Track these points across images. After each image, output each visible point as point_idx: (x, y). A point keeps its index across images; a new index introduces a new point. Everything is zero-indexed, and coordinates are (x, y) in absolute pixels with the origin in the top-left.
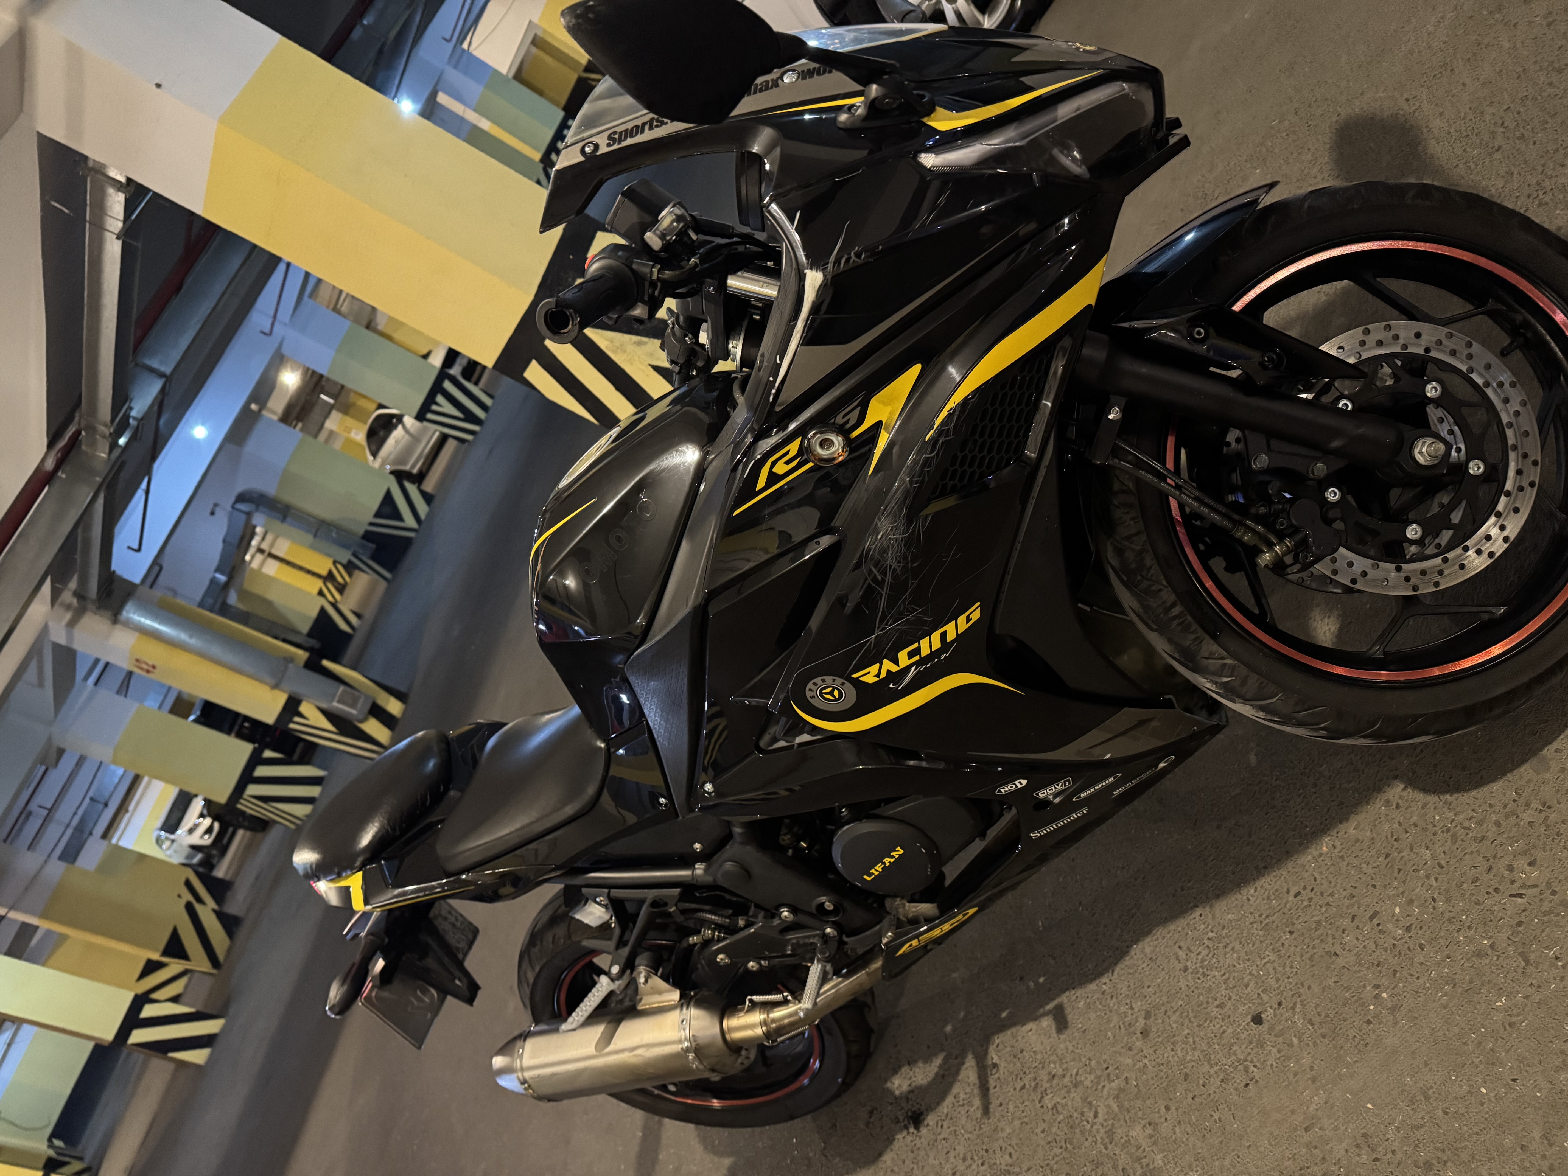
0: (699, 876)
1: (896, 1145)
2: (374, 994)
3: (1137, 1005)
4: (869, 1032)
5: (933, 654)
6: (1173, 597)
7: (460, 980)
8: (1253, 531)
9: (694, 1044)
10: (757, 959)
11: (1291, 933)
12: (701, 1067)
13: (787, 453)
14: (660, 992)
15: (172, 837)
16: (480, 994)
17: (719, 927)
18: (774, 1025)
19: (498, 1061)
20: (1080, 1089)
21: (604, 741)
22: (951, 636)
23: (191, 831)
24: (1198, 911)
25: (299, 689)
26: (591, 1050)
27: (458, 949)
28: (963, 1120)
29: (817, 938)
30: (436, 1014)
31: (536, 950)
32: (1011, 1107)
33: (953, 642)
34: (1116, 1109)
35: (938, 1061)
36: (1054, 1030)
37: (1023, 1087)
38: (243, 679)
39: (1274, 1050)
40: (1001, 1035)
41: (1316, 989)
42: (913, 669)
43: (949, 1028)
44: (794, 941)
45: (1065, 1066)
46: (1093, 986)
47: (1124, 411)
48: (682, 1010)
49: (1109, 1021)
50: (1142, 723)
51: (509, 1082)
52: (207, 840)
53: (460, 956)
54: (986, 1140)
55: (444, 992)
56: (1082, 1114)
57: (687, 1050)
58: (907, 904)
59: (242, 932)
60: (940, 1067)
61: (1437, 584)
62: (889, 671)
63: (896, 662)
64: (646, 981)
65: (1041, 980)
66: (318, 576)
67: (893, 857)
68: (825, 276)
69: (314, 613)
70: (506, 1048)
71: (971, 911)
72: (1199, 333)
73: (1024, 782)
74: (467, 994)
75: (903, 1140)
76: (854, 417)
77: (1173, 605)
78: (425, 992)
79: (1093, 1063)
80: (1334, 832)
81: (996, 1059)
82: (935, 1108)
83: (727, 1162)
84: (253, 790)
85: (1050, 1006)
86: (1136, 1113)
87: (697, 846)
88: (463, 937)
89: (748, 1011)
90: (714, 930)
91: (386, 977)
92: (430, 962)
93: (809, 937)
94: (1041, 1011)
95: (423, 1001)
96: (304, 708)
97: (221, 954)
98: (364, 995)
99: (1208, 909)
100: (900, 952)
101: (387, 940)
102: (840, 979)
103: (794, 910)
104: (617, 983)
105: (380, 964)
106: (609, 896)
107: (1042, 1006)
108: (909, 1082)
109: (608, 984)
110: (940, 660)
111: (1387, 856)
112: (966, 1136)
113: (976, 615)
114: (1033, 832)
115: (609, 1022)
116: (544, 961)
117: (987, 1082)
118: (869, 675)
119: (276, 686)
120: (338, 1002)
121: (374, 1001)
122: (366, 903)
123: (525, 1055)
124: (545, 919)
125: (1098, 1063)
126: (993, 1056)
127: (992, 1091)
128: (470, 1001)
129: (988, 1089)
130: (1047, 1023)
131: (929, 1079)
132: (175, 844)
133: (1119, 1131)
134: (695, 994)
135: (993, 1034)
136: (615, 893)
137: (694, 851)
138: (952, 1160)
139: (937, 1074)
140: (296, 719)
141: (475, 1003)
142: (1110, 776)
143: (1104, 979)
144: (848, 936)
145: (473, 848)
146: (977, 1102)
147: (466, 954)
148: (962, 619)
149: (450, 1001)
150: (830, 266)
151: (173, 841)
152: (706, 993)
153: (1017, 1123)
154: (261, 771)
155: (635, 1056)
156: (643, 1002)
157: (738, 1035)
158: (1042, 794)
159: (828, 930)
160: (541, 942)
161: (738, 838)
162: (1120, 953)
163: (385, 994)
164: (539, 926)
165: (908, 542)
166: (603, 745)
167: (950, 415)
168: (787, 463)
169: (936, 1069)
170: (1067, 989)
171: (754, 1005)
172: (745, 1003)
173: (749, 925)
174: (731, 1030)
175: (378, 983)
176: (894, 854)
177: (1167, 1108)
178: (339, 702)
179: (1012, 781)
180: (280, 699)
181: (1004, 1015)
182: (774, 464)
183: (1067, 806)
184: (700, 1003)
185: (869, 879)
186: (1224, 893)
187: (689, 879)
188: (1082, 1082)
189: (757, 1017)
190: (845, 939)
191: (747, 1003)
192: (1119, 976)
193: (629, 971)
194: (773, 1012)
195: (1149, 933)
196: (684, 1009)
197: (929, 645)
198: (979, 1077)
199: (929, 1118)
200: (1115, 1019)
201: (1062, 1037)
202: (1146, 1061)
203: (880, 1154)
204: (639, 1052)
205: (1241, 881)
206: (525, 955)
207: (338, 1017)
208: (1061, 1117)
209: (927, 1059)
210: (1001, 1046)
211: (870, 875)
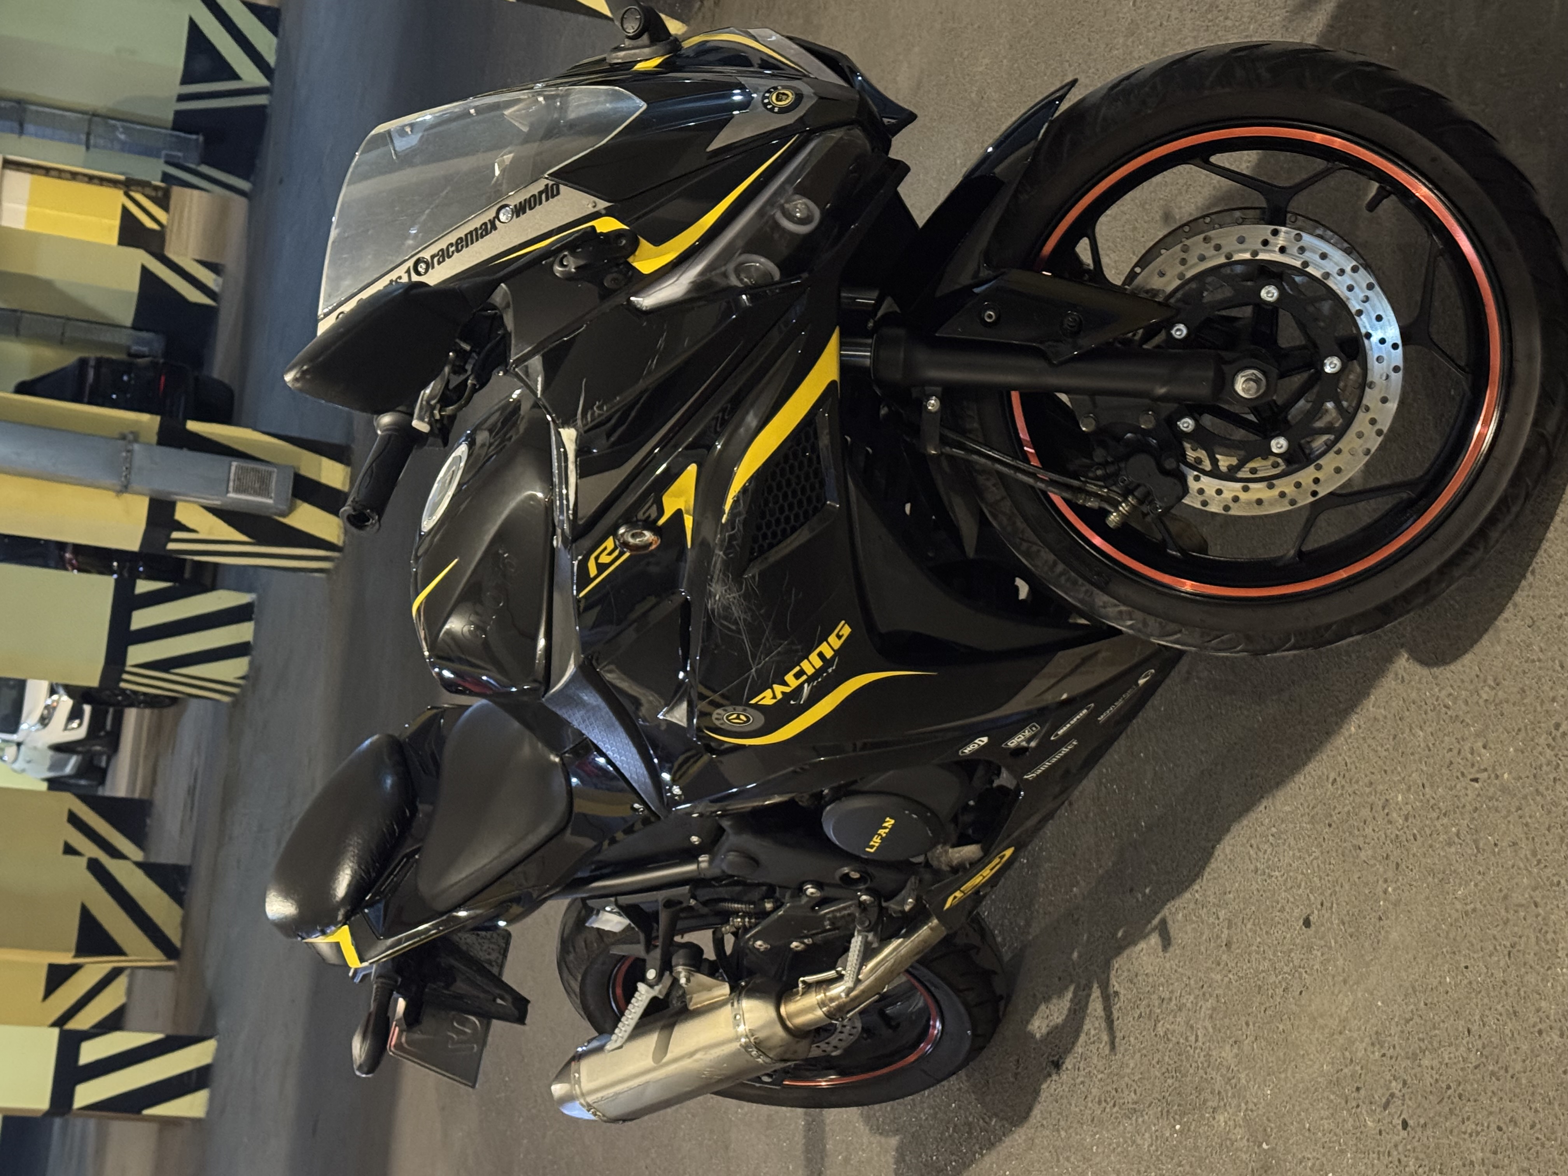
0: (705, 869)
1: (1043, 1095)
2: (403, 1040)
3: (1222, 914)
4: (986, 976)
5: (818, 672)
6: (1052, 557)
7: (502, 998)
8: (1096, 495)
9: (752, 1039)
10: (800, 938)
11: (1330, 825)
12: (768, 1060)
13: (605, 549)
14: (709, 989)
15: (15, 737)
16: (532, 1011)
17: (746, 914)
18: (833, 1004)
19: (558, 1089)
20: (1184, 1013)
21: (557, 755)
22: (829, 654)
23: (44, 721)
24: (1264, 803)
25: (163, 485)
26: (649, 1062)
27: (490, 962)
28: (1095, 1059)
29: (852, 909)
30: (483, 1043)
31: (571, 957)
32: (1132, 1039)
33: (833, 658)
34: (1211, 1030)
35: (1069, 995)
36: (1160, 948)
37: (1140, 1016)
38: (67, 490)
39: (1319, 954)
40: (1118, 959)
41: (1347, 887)
42: (806, 685)
43: (1075, 955)
44: (830, 916)
45: (1171, 988)
46: (1187, 895)
47: (942, 400)
48: (732, 1005)
49: (1202, 934)
50: (1084, 661)
51: (575, 1111)
52: (79, 732)
53: (495, 970)
54: (1115, 1078)
55: (487, 1017)
56: (1187, 1039)
57: (746, 1047)
58: (950, 850)
59: (198, 892)
60: (1072, 1001)
61: (1314, 493)
62: (783, 693)
63: (785, 684)
64: (688, 980)
65: (1147, 891)
66: (114, 183)
67: (885, 828)
68: (577, 430)
69: (133, 285)
70: (563, 1073)
71: (1008, 853)
72: (990, 316)
73: (985, 739)
74: (516, 1013)
75: (1049, 1088)
76: (653, 512)
77: (1055, 564)
78: (463, 1022)
79: (1192, 982)
80: (1359, 710)
81: (1117, 988)
82: (1072, 1048)
83: (894, 1141)
84: (137, 654)
85: (1155, 922)
86: (1225, 1033)
87: (695, 839)
88: (495, 947)
89: (803, 994)
90: (743, 917)
91: (412, 1019)
92: (460, 987)
93: (844, 908)
94: (1149, 926)
95: (465, 1033)
96: (185, 513)
97: (173, 933)
98: (393, 1043)
99: (1270, 800)
100: (948, 905)
101: (400, 980)
102: (901, 940)
103: (819, 885)
104: (657, 988)
105: (401, 1004)
106: (617, 904)
107: (1150, 922)
108: (1046, 1022)
109: (647, 992)
110: (828, 674)
111: (1395, 737)
112: (1099, 1076)
113: (846, 631)
114: (1026, 773)
115: (663, 1028)
116: (584, 967)
117: (1111, 1013)
118: (767, 698)
119: (125, 488)
120: (365, 1061)
121: (406, 1046)
122: (362, 960)
123: (583, 1080)
124: (571, 923)
125: (1196, 983)
126: (1115, 985)
127: (1116, 1023)
128: (521, 1019)
129: (1112, 1021)
130: (1154, 940)
131: (1064, 1017)
132: (23, 748)
133: (1214, 1053)
134: (746, 985)
135: (1112, 958)
136: (624, 900)
137: (692, 844)
138: (1090, 1104)
139: (1070, 1010)
140: (175, 535)
141: (527, 1021)
142: (1081, 709)
143: (1196, 887)
144: (886, 901)
145: (456, 883)
146: (1105, 1038)
147: (501, 967)
148: (832, 639)
149: (497, 1025)
150: (579, 422)
151: (19, 745)
152: (758, 981)
153: (1138, 1055)
154: (141, 619)
155: (697, 1061)
156: (694, 1001)
157: (800, 1020)
158: (1013, 743)
159: (864, 897)
160: (574, 947)
161: (729, 830)
162: (1207, 855)
163: (417, 1036)
164: (567, 931)
165: (746, 596)
166: (557, 760)
167: (736, 502)
168: (610, 554)
169: (1068, 1005)
170: (1168, 900)
171: (808, 986)
172: (797, 986)
173: (776, 909)
174: (790, 1016)
175: (405, 1027)
176: (885, 825)
177: (1247, 1024)
178: (237, 490)
179: (972, 741)
180: (139, 507)
181: (1120, 934)
182: (597, 558)
183: (1046, 748)
184: (753, 992)
185: (872, 850)
186: (1283, 781)
187: (696, 874)
188: (1184, 1005)
189: (814, 998)
190: (884, 904)
191: (800, 985)
192: (1208, 881)
193: (667, 973)
194: (829, 990)
195: (1228, 830)
196: (735, 1004)
197: (811, 664)
198: (1104, 1009)
199: (1068, 1061)
200: (1207, 932)
201: (1167, 955)
202: (1231, 976)
203: (1030, 1109)
204: (698, 1056)
205: (1295, 766)
206: (562, 963)
207: (370, 1076)
208: (1171, 1046)
209: (1060, 994)
210: (1120, 972)
211: (872, 847)
